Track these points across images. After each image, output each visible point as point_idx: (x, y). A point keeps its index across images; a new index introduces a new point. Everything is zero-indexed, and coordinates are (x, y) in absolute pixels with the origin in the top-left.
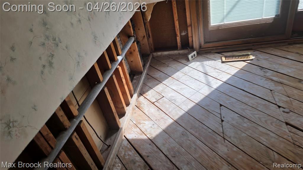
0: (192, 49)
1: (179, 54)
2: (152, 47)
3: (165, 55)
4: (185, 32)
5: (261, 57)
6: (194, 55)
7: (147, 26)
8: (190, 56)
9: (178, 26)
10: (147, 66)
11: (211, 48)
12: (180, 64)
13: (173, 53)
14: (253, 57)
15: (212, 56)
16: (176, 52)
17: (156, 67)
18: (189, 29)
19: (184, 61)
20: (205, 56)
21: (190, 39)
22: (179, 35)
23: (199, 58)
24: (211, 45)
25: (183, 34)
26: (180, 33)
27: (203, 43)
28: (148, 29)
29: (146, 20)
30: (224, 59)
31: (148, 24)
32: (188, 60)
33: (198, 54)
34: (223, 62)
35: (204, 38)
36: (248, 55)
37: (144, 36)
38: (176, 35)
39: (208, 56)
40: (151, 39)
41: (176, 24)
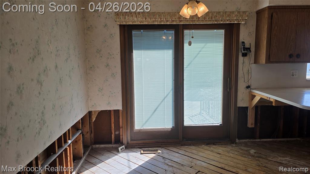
0: (122, 144)
1: (113, 147)
2: (93, 141)
3: (102, 147)
4: (118, 132)
5: (165, 152)
6: (123, 148)
7: (92, 125)
8: (120, 149)
9: (114, 127)
10: (87, 154)
11: (135, 145)
12: (112, 154)
13: (108, 146)
14: (160, 152)
15: (135, 150)
16: (110, 145)
17: (93, 156)
18: (121, 130)
19: (115, 152)
20: (131, 149)
21: (121, 137)
22: (114, 133)
23: (126, 151)
24: (135, 142)
25: (117, 133)
26: (115, 132)
27: (129, 141)
28: (92, 127)
29: (92, 121)
30: (142, 152)
31: (92, 124)
32: (118, 151)
33: (126, 148)
34: (141, 154)
35: (131, 136)
36: (157, 150)
37: (88, 132)
38: (111, 133)
39: (133, 150)
40: (93, 135)
41: (112, 126)
